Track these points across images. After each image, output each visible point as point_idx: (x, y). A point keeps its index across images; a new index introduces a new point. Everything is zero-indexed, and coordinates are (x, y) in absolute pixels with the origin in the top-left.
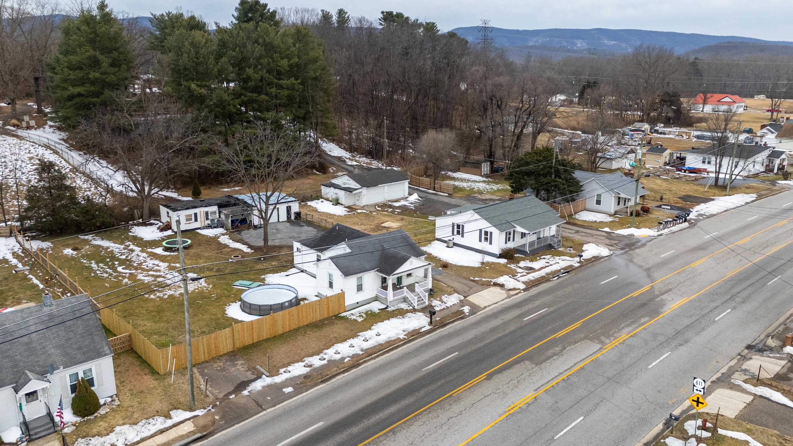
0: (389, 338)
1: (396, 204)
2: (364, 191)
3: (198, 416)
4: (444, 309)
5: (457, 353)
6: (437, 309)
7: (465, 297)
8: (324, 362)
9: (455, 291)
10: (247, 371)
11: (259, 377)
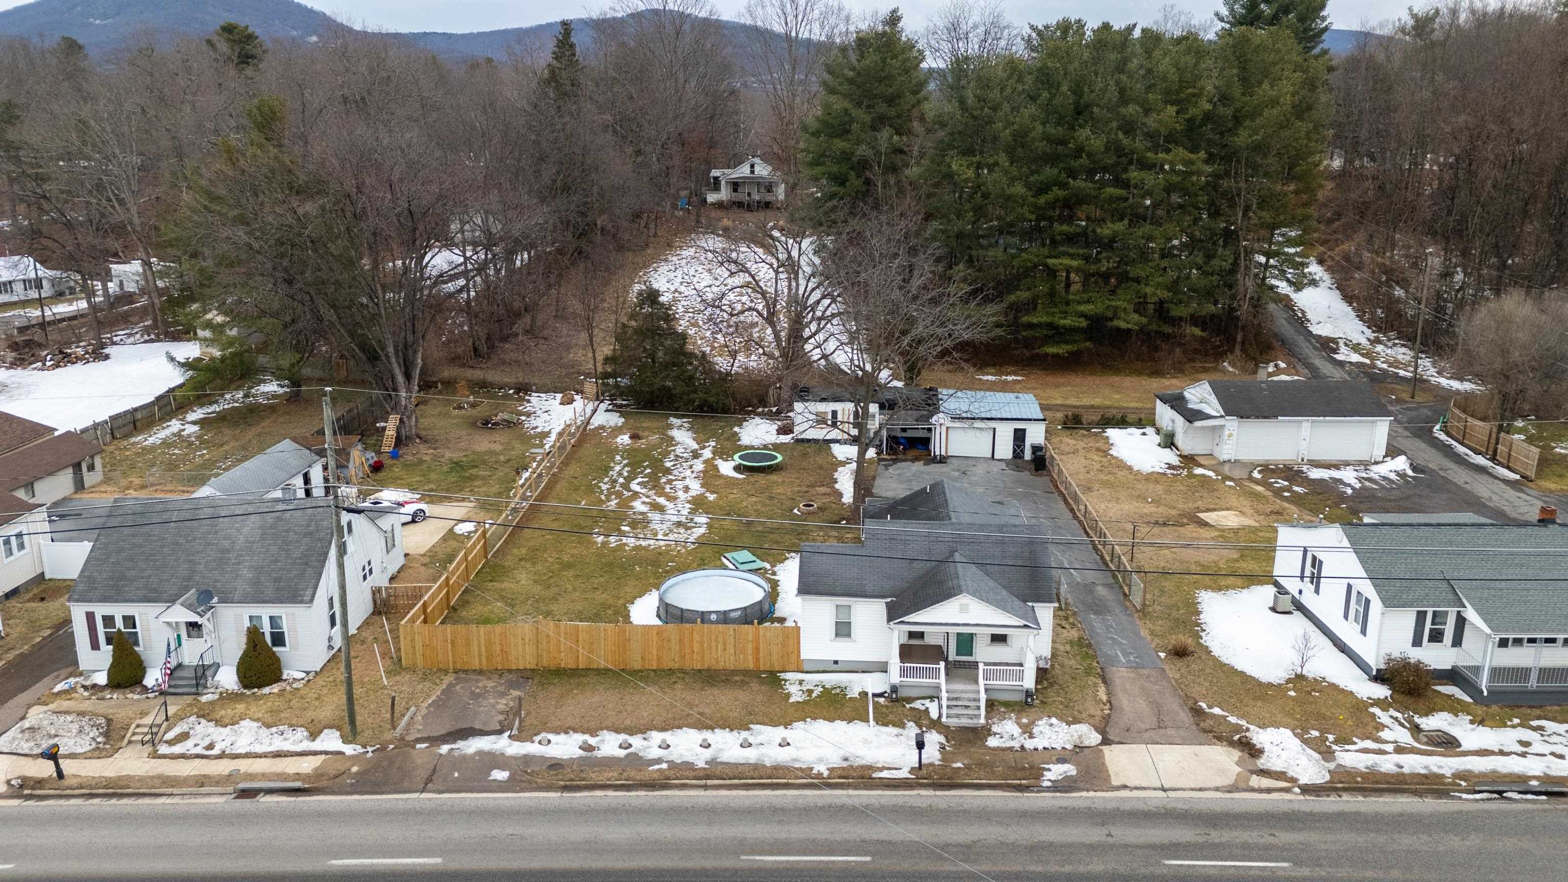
0: (794, 760)
1: (1316, 474)
2: (1232, 424)
3: (343, 753)
4: (1011, 749)
5: (868, 859)
6: (992, 742)
7: (1106, 741)
8: (622, 753)
9: (1107, 719)
10: (501, 713)
11: (500, 732)
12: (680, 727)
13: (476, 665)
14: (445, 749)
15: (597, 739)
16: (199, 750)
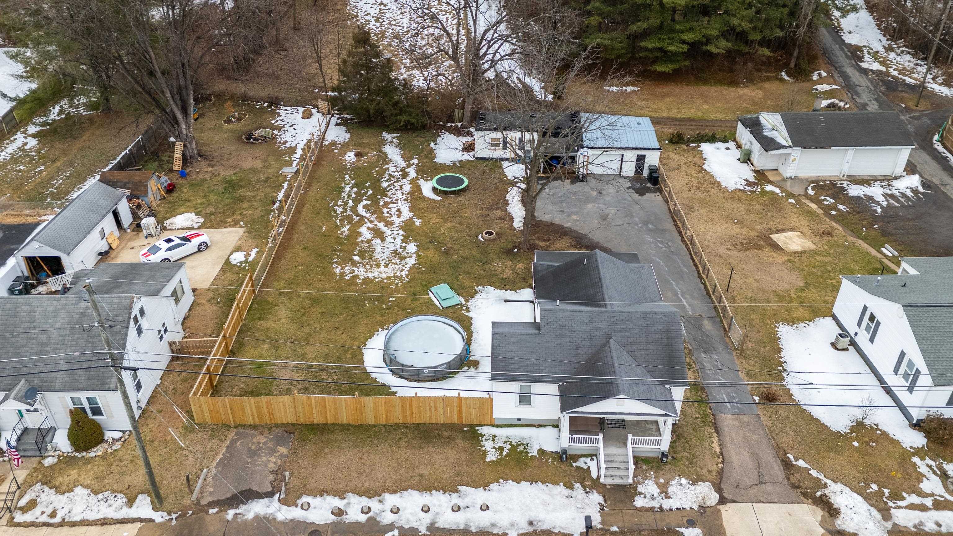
0: (493, 525)
1: (855, 191)
2: (796, 152)
3: (154, 521)
4: (652, 509)
6: (639, 502)
7: (723, 501)
8: (363, 518)
9: (721, 472)
10: (272, 472)
11: (270, 495)
12: (406, 489)
13: (250, 421)
14: (231, 513)
15: (345, 501)
16: (44, 518)
